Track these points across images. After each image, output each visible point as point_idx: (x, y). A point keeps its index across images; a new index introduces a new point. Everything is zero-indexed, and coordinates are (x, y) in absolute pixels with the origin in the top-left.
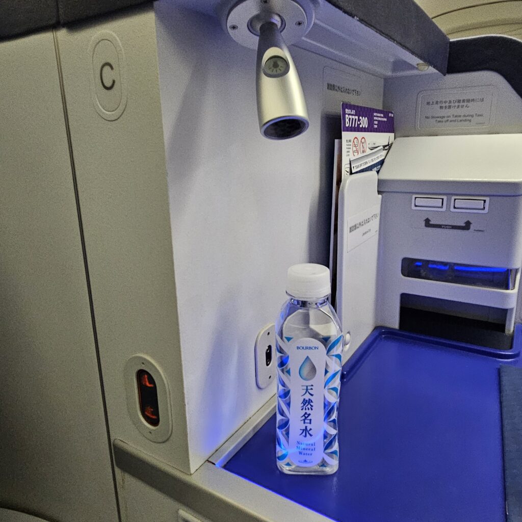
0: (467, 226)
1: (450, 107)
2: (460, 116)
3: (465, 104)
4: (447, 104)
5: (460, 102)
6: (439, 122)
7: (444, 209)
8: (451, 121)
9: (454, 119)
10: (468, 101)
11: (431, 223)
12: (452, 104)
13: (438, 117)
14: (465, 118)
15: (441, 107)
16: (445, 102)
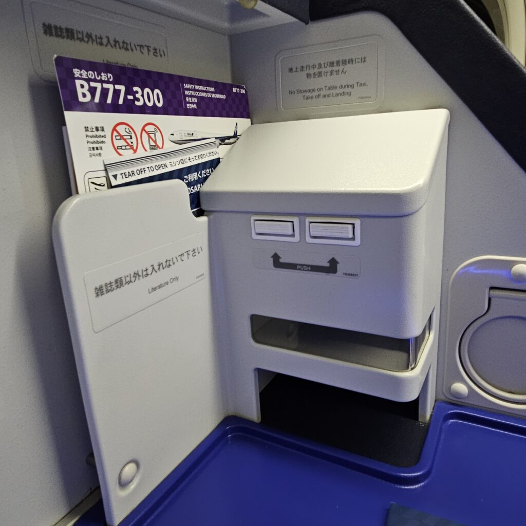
0: (332, 267)
1: (320, 74)
2: (335, 88)
3: (341, 68)
4: (316, 70)
5: (333, 66)
6: (308, 98)
7: (297, 239)
8: (324, 96)
9: (328, 92)
10: (344, 62)
11: (281, 260)
12: (323, 70)
13: (306, 91)
14: (341, 91)
15: (309, 76)
16: (314, 67)
